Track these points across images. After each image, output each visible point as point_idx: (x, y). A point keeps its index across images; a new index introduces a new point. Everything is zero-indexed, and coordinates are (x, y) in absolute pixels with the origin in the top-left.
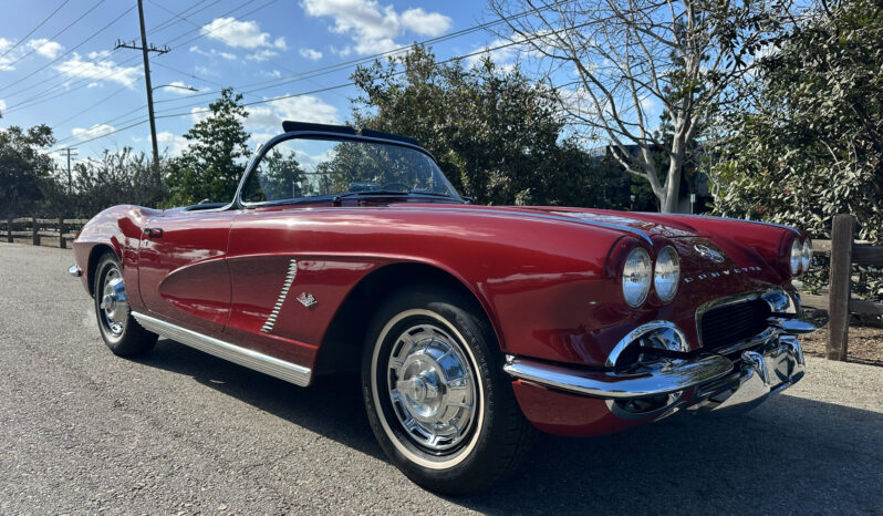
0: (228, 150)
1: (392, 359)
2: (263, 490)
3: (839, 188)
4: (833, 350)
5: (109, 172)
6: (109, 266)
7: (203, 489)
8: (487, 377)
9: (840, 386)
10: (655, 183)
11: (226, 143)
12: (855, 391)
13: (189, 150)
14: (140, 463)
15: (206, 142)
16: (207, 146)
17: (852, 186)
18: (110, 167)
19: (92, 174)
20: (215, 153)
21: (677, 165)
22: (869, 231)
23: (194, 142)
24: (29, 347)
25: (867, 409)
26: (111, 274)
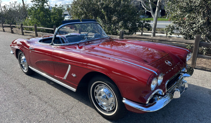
0: (43, 5)
1: (95, 90)
2: (68, 120)
3: (198, 25)
4: (192, 66)
5: (12, 9)
6: (21, 54)
7: (55, 121)
8: (118, 100)
9: (194, 78)
10: (152, 13)
11: (42, 3)
12: (197, 79)
13: (33, 5)
14: (39, 113)
15: (37, 3)
16: (37, 4)
17: (201, 24)
18: (12, 7)
19: (7, 9)
20: (40, 6)
21: (158, 9)
22: (204, 35)
23: (34, 3)
24: (4, 72)
25: (199, 86)
26: (22, 55)
